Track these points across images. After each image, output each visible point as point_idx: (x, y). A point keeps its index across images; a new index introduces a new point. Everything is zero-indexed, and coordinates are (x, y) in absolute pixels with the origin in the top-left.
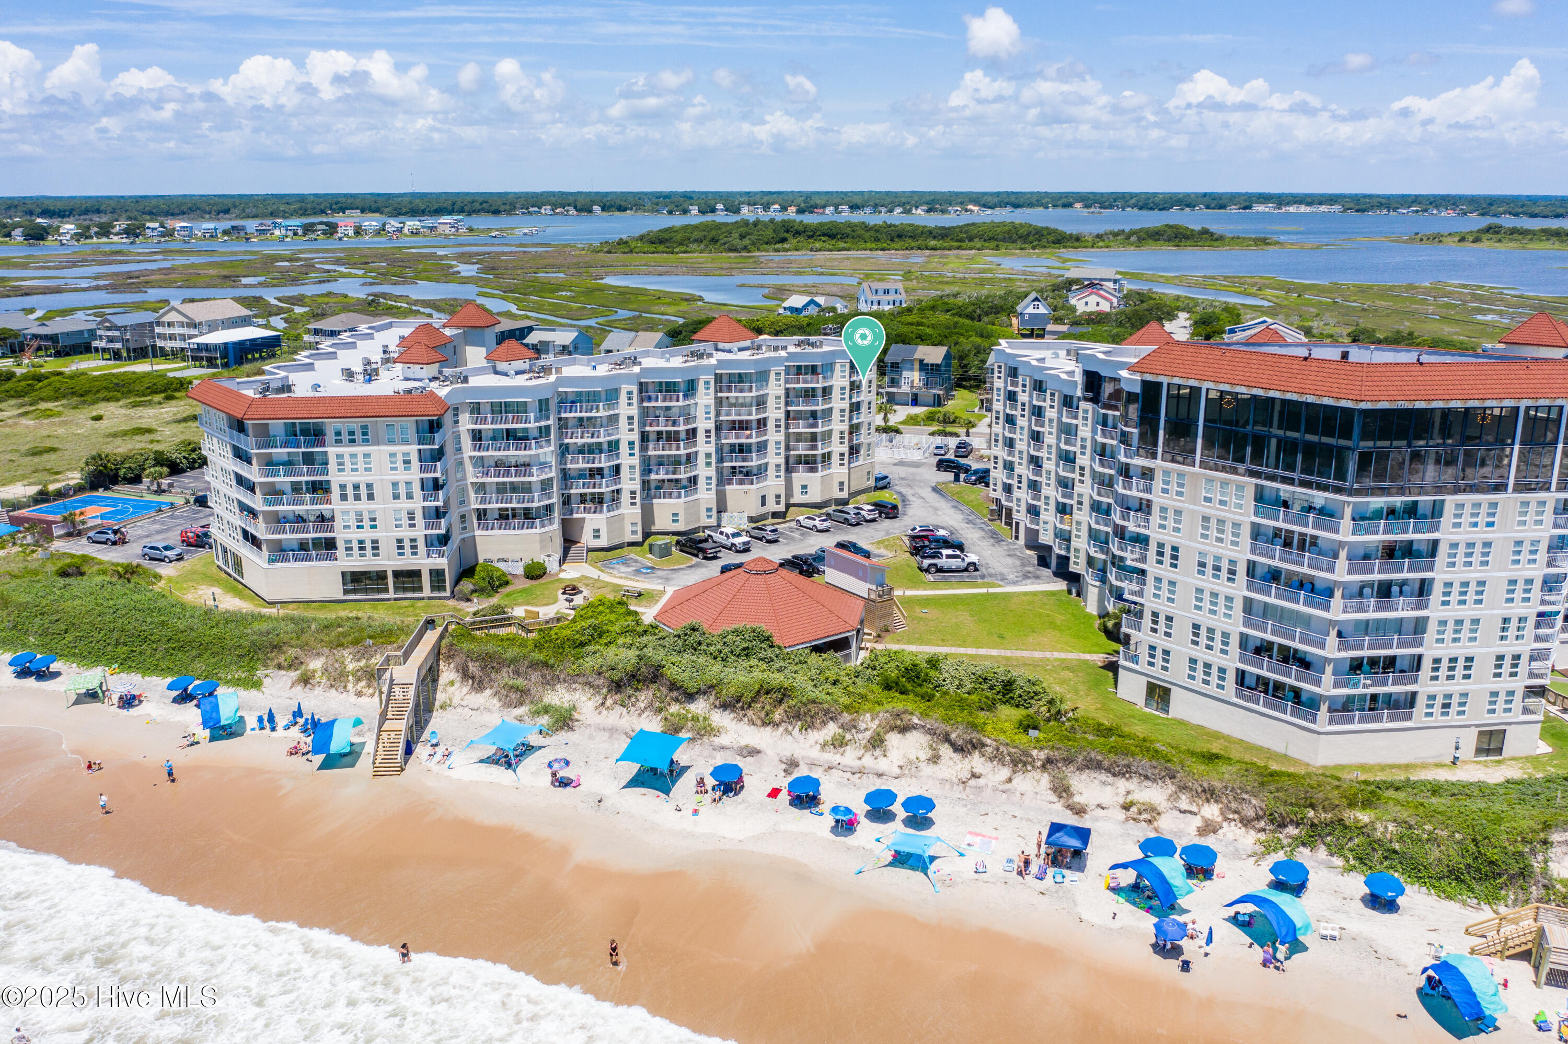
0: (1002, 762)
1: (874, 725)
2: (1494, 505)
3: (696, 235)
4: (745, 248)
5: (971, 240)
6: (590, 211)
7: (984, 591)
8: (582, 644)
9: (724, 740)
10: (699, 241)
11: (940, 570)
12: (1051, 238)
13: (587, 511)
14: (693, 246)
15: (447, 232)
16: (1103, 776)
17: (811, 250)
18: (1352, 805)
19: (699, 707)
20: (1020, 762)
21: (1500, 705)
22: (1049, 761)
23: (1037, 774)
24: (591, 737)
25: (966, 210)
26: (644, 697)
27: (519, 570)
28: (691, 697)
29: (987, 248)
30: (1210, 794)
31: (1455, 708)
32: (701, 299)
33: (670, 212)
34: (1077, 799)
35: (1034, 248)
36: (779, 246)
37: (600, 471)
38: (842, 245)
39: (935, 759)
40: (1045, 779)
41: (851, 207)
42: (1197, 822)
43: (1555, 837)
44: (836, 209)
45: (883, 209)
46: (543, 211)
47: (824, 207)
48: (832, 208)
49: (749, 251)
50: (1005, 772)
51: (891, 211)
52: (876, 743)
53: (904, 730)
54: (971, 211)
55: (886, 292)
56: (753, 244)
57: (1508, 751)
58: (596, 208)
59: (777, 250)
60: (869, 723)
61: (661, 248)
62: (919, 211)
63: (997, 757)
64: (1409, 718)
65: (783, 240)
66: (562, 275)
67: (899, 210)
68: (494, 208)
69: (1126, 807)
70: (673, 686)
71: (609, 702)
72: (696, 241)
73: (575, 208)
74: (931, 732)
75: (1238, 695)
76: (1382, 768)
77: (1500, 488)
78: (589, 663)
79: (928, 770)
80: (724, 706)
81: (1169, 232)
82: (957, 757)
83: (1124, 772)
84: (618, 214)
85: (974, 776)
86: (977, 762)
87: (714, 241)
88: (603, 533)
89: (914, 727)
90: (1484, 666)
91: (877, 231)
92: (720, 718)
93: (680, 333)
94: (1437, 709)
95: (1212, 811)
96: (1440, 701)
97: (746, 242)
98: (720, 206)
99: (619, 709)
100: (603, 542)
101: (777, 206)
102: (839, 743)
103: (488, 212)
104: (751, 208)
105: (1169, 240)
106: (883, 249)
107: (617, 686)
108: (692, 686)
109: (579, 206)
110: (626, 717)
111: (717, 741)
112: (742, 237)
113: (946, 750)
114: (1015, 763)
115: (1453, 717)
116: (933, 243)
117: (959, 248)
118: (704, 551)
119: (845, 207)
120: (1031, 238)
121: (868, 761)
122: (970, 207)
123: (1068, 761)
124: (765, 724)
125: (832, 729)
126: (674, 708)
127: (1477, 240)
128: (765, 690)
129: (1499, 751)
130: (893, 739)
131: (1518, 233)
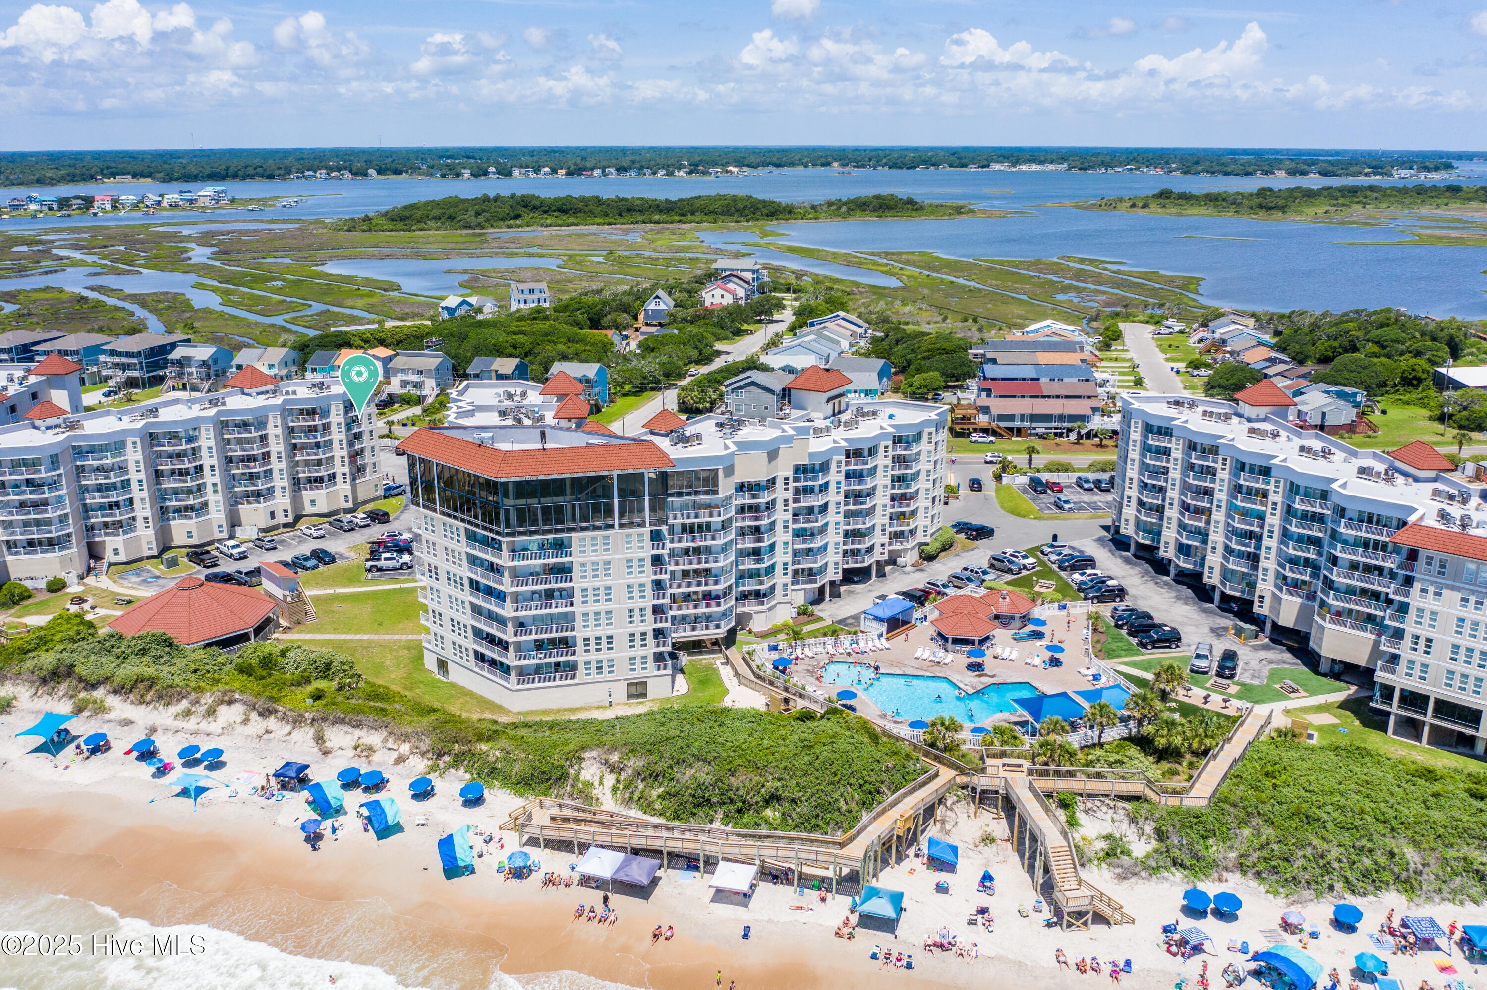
0: (288, 722)
1: (210, 701)
2: (607, 537)
3: (436, 212)
4: (480, 226)
5: (693, 213)
6: (365, 175)
7: (398, 586)
8: (29, 651)
9: (111, 716)
10: (437, 218)
11: (380, 570)
12: (765, 211)
13: (106, 535)
14: (431, 224)
15: (207, 204)
16: (347, 728)
17: (542, 226)
18: (480, 739)
19: (99, 693)
20: (297, 722)
21: (638, 666)
22: (313, 720)
23: (307, 729)
24: (22, 718)
25: (727, 172)
26: (63, 688)
27: (42, 585)
28: (94, 686)
29: (705, 221)
30: (406, 738)
31: (606, 669)
32: (398, 289)
33: (443, 176)
34: (328, 744)
35: (748, 221)
36: (511, 222)
37: (117, 504)
38: (572, 220)
39: (246, 721)
40: (311, 732)
41: (618, 170)
42: (395, 755)
44: (604, 172)
45: (648, 172)
46: (318, 175)
47: (592, 170)
48: (599, 171)
49: (483, 228)
50: (288, 728)
51: (654, 173)
52: (211, 712)
53: (230, 702)
54: (731, 172)
55: (532, 291)
56: (488, 220)
57: (650, 695)
58: (371, 171)
59: (509, 227)
60: (207, 699)
61: (400, 225)
62: (681, 173)
63: (284, 718)
64: (575, 677)
65: (517, 216)
66: (287, 260)
67: (662, 172)
68: (268, 173)
69: (356, 748)
70: (81, 680)
71: (40, 692)
72: (435, 218)
73: (351, 172)
74: (245, 703)
75: (477, 665)
77: (612, 526)
78: (29, 664)
79: (240, 729)
80: (115, 692)
81: (875, 202)
82: (260, 719)
83: (358, 725)
84: (393, 177)
85: (268, 732)
86: (272, 722)
87: (451, 218)
88: (122, 551)
89: (236, 701)
90: (622, 641)
91: (608, 205)
92: (112, 701)
93: (308, 346)
94: (593, 670)
95: (405, 748)
96: (594, 665)
97: (481, 219)
98: (492, 170)
99: (46, 697)
100: (122, 558)
101: (547, 169)
102: (187, 714)
103: (262, 177)
104: (523, 171)
105: (875, 210)
106: (610, 224)
107: (44, 681)
108: (93, 679)
109: (354, 170)
110: (50, 703)
111: (107, 717)
112: (478, 214)
113: (254, 716)
114: (295, 722)
115: (605, 676)
116: (656, 217)
117: (680, 222)
118: (202, 561)
119: (612, 170)
120: (747, 211)
121: (204, 726)
122: (730, 168)
123: (324, 719)
124: (141, 703)
125: (185, 704)
126: (83, 695)
127: (1145, 206)
128: (140, 680)
129: (645, 695)
130: (223, 709)
131: (1186, 198)
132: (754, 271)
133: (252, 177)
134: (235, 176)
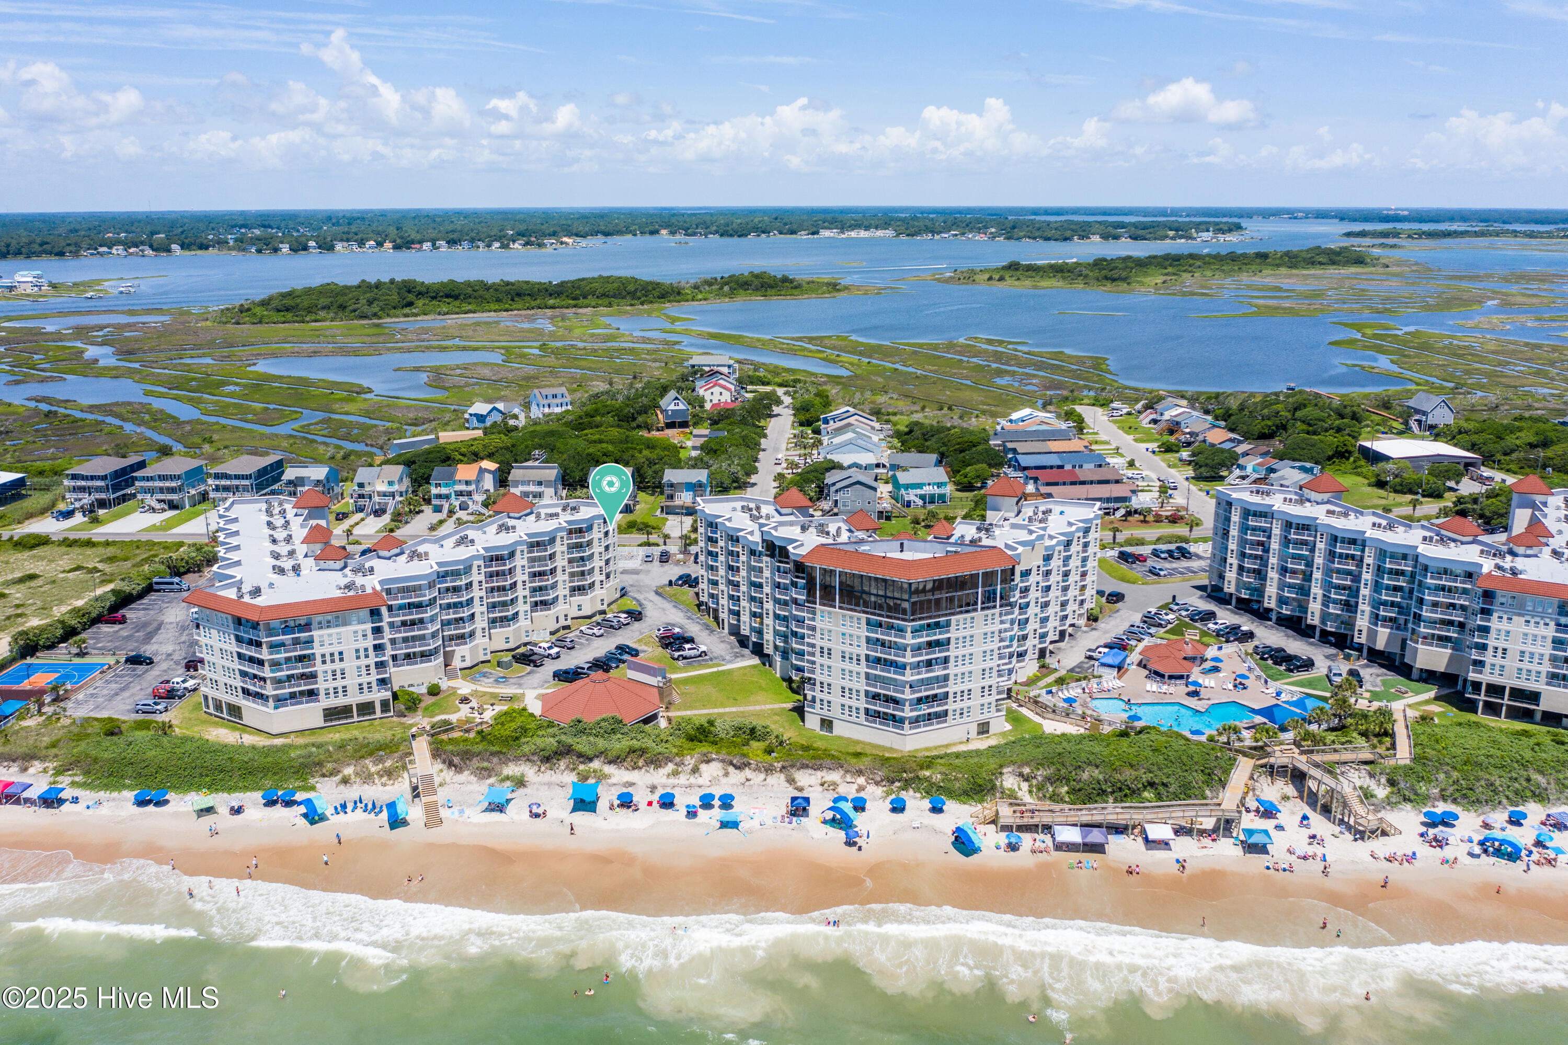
0: (760, 771)
1: (693, 762)
2: (973, 618)
3: (324, 301)
4: (375, 315)
5: (585, 297)
6: (169, 250)
7: (715, 669)
8: (517, 738)
9: (613, 780)
10: (326, 308)
11: (685, 658)
12: (656, 294)
13: (457, 645)
14: (322, 314)
15: (29, 291)
16: (810, 771)
17: (439, 314)
18: (922, 768)
19: (596, 764)
20: (769, 770)
21: (986, 710)
22: (783, 767)
23: (778, 775)
24: (538, 790)
25: (562, 243)
26: (563, 764)
27: (424, 690)
28: (591, 760)
29: (601, 305)
30: (860, 773)
31: (965, 714)
32: (370, 391)
33: (259, 251)
34: (799, 784)
35: (642, 304)
36: (406, 310)
37: (461, 619)
38: (466, 307)
39: (726, 774)
40: (782, 777)
41: (448, 242)
42: (855, 787)
43: (1005, 770)
44: (434, 245)
45: (481, 244)
46: (114, 251)
47: (421, 242)
48: (429, 244)
49: (380, 318)
50: (762, 776)
51: (489, 246)
52: (695, 770)
53: (708, 762)
54: (567, 244)
55: (555, 396)
56: (382, 309)
57: (992, 731)
58: (174, 246)
59: (406, 316)
60: (690, 761)
61: (289, 316)
62: (516, 245)
63: (757, 769)
64: (946, 721)
65: (410, 304)
67: (497, 245)
68: (56, 250)
69: (822, 785)
70: (580, 755)
71: (543, 769)
72: (323, 308)
73: (151, 247)
74: (723, 761)
75: (867, 720)
76: (936, 748)
77: (976, 610)
78: (526, 749)
79: (724, 780)
80: (610, 762)
81: (756, 282)
82: (737, 772)
83: (819, 768)
84: (199, 252)
85: (748, 780)
86: (748, 773)
87: (342, 307)
88: (468, 658)
89: (713, 760)
90: (976, 693)
91: (496, 290)
92: (609, 769)
94: (958, 716)
95: (861, 780)
96: (958, 712)
97: (375, 308)
98: (312, 244)
99: (549, 772)
100: (468, 663)
101: (372, 243)
102: (675, 773)
103: (50, 253)
104: (345, 244)
105: (757, 289)
107: (547, 759)
108: (590, 753)
109: (155, 245)
110: (554, 776)
111: (610, 781)
112: (370, 303)
113: (731, 769)
114: (766, 771)
115: (965, 719)
118: (534, 662)
119: (443, 243)
120: (639, 294)
121: (692, 780)
122: (565, 239)
123: (792, 766)
124: (634, 769)
125: (670, 767)
126: (581, 767)
127: (1001, 279)
128: (632, 751)
129: (988, 732)
130: (703, 767)
131: (1033, 270)
132: (729, 367)
133: (38, 254)
134: (18, 253)
